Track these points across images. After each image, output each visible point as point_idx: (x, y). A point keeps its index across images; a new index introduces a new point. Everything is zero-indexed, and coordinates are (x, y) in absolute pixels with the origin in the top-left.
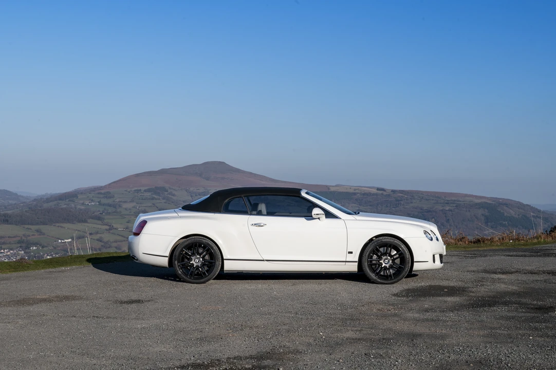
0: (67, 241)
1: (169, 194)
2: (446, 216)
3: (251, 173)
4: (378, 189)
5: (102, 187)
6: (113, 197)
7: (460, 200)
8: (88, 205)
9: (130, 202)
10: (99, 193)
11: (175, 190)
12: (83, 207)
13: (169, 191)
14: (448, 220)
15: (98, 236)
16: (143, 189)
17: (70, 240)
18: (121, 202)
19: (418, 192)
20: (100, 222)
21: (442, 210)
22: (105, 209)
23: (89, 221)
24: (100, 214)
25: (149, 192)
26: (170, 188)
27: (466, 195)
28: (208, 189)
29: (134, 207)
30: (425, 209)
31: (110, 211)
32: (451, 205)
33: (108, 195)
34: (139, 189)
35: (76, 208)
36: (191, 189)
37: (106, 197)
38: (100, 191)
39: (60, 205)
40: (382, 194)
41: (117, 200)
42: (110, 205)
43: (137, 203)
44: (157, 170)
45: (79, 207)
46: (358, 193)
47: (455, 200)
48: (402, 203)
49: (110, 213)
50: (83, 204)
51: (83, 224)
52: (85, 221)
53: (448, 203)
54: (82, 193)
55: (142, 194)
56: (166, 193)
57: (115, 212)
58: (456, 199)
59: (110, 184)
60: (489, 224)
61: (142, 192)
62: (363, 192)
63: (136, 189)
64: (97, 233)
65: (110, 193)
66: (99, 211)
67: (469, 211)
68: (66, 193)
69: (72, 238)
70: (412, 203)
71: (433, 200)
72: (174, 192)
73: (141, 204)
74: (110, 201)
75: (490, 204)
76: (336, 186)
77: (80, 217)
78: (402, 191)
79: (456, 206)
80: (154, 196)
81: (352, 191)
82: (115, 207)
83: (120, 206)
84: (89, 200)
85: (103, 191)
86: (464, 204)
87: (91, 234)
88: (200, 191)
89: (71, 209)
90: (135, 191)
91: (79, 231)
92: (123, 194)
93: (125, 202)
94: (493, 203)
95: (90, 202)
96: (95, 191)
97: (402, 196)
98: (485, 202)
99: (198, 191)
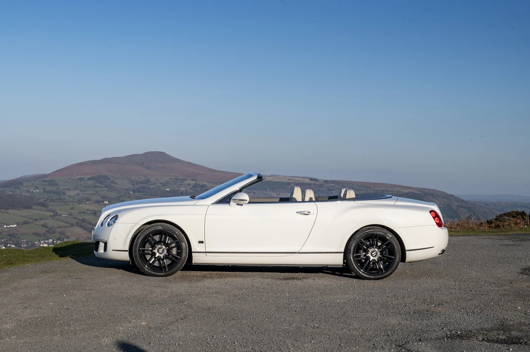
0: (12, 226)
1: (111, 182)
3: (190, 163)
4: (311, 179)
5: (46, 175)
6: (57, 184)
7: (389, 190)
8: (33, 192)
9: (74, 189)
10: (43, 181)
11: (117, 178)
12: (28, 194)
13: (112, 179)
15: (42, 222)
16: (86, 177)
17: (15, 226)
18: (65, 189)
20: (44, 209)
22: (49, 196)
23: (34, 207)
24: (45, 200)
25: (93, 180)
26: (112, 177)
27: (395, 186)
28: (149, 177)
29: (78, 194)
31: (54, 198)
33: (52, 183)
34: (83, 177)
35: (21, 195)
36: (133, 178)
37: (51, 185)
38: (44, 179)
39: (5, 192)
40: (315, 184)
41: (61, 188)
42: (54, 193)
43: (80, 191)
44: (100, 159)
45: (24, 194)
46: (292, 183)
47: (383, 191)
48: (334, 192)
49: (54, 200)
50: (28, 191)
51: (28, 210)
52: (30, 208)
54: (27, 181)
55: (85, 182)
56: (109, 181)
57: (59, 199)
58: (384, 189)
59: (54, 172)
61: (85, 180)
62: (297, 182)
63: (79, 177)
64: (41, 219)
65: (54, 181)
66: (44, 198)
68: (11, 180)
69: (18, 224)
71: (363, 190)
72: (116, 181)
73: (84, 191)
74: (54, 188)
75: (416, 194)
76: (271, 176)
77: (26, 204)
78: (334, 181)
80: (97, 184)
81: (286, 181)
82: (59, 194)
83: (64, 193)
84: (34, 187)
85: (47, 179)
87: (36, 220)
88: (142, 180)
89: (17, 196)
90: (78, 179)
91: (23, 217)
92: (67, 182)
93: (69, 189)
94: (420, 193)
95: (34, 190)
96: (39, 179)
97: (333, 186)
98: (412, 192)
99: (139, 180)
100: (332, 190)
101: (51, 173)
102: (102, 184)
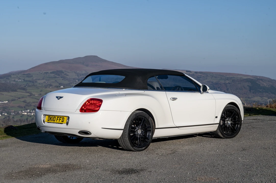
0: (5, 102)
1: (65, 75)
2: (226, 87)
3: (112, 62)
4: (187, 71)
5: (25, 71)
6: (32, 76)
7: (235, 77)
8: (17, 81)
9: (42, 79)
10: (24, 74)
11: (68, 72)
12: (14, 83)
13: (65, 73)
14: (228, 89)
15: (23, 100)
16: (49, 72)
17: (7, 102)
18: (37, 79)
19: (210, 73)
20: (24, 91)
21: (224, 83)
22: (27, 83)
23: (18, 90)
24: (25, 86)
25: (53, 73)
26: (65, 71)
27: (238, 75)
28: (88, 71)
29: (44, 82)
30: (214, 82)
31: (30, 85)
32: (230, 80)
33: (29, 75)
34: (47, 72)
35: (10, 83)
36: (78, 72)
37: (28, 77)
38: (24, 73)
39: (1, 81)
40: (189, 74)
41: (35, 78)
42: (30, 81)
43: (46, 80)
44: (57, 61)
45: (12, 82)
47: (232, 78)
48: (201, 79)
49: (30, 86)
50: (14, 81)
51: (14, 92)
52: (16, 91)
53: (228, 79)
54: (13, 75)
55: (49, 75)
56: (63, 74)
57: (33, 85)
58: (232, 77)
59: (30, 69)
60: (252, 91)
61: (49, 73)
63: (45, 72)
64: (23, 98)
65: (30, 74)
66: (24, 85)
67: (240, 84)
68: (4, 74)
69: (8, 101)
70: (206, 79)
71: (219, 77)
72: (68, 74)
73: (48, 80)
74: (30, 79)
75: (252, 79)
77: (13, 88)
78: (201, 72)
79: (233, 81)
80: (56, 76)
82: (33, 82)
83: (36, 82)
84: (18, 78)
85: (26, 73)
86: (237, 79)
87: (19, 98)
88: (83, 73)
89: (7, 84)
90: (45, 73)
91: (12, 96)
92: (37, 75)
93: (39, 79)
94: (254, 79)
95: (18, 80)
96: (21, 73)
97: (201, 75)
98: (249, 79)
99: (81, 73)
100: (200, 78)
101: (28, 70)
102: (60, 76)
